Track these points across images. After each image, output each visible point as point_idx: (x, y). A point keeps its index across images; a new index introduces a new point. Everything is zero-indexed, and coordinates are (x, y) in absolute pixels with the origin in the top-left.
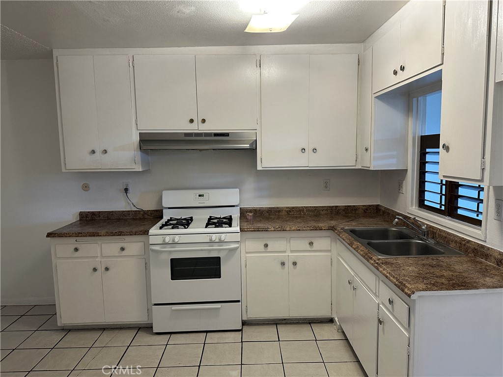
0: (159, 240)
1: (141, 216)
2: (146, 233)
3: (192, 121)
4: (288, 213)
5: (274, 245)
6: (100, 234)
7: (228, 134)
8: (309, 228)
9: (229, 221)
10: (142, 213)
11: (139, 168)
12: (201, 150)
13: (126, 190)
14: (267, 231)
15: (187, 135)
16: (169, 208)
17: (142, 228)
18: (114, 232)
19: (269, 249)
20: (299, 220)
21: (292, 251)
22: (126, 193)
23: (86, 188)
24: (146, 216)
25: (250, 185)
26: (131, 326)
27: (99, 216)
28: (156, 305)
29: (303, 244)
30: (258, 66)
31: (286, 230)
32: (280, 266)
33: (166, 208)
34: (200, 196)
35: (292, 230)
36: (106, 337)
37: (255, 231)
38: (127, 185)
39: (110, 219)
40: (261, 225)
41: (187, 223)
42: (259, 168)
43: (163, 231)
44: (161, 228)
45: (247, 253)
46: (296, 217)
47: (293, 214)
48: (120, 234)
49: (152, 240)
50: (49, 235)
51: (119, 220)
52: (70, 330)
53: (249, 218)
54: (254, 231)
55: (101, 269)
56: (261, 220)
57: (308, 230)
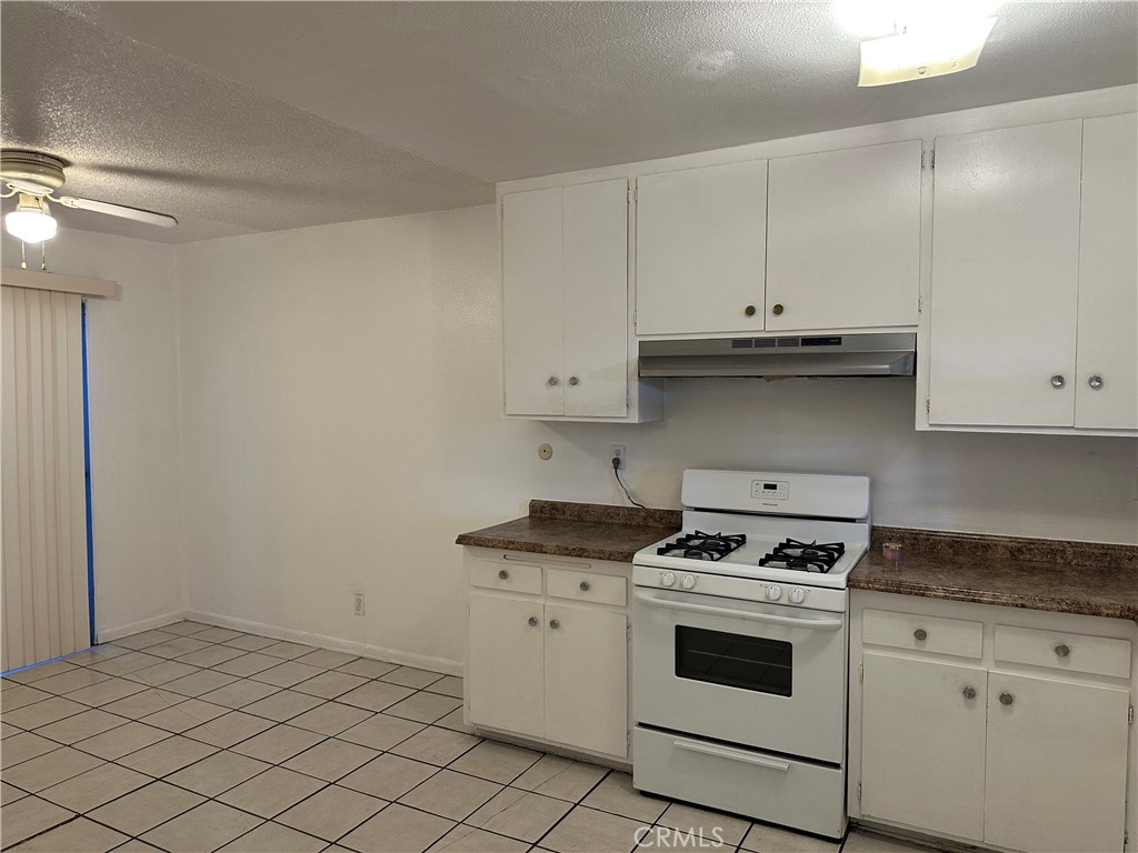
0: (652, 578)
1: (641, 519)
2: (627, 557)
3: (750, 311)
4: (1012, 554)
5: (942, 637)
6: (544, 550)
7: (840, 339)
8: (1055, 606)
9: (825, 557)
10: (642, 514)
11: (634, 418)
12: (769, 378)
13: (617, 463)
14: (923, 595)
15: (738, 343)
16: (697, 509)
17: (626, 548)
18: (571, 548)
19: (930, 644)
20: (1036, 579)
21: (999, 663)
22: (616, 468)
23: (546, 453)
24: (651, 522)
25: (902, 469)
26: (596, 762)
27: (564, 513)
28: (642, 725)
29: (1038, 648)
30: (928, 164)
31: (979, 601)
32: (960, 698)
33: (690, 508)
34: (767, 486)
35: (998, 604)
36: (541, 772)
37: (890, 591)
38: (618, 452)
39: (581, 520)
40: (909, 578)
41: (721, 547)
42: (921, 425)
43: (667, 560)
44: (661, 552)
45: (866, 645)
46: (1034, 568)
47: (1030, 560)
48: (581, 553)
49: (639, 575)
50: (461, 540)
51: (598, 523)
52: (484, 739)
53: (888, 554)
54: (887, 591)
55: (545, 623)
56: (919, 566)
57: (1052, 609)
